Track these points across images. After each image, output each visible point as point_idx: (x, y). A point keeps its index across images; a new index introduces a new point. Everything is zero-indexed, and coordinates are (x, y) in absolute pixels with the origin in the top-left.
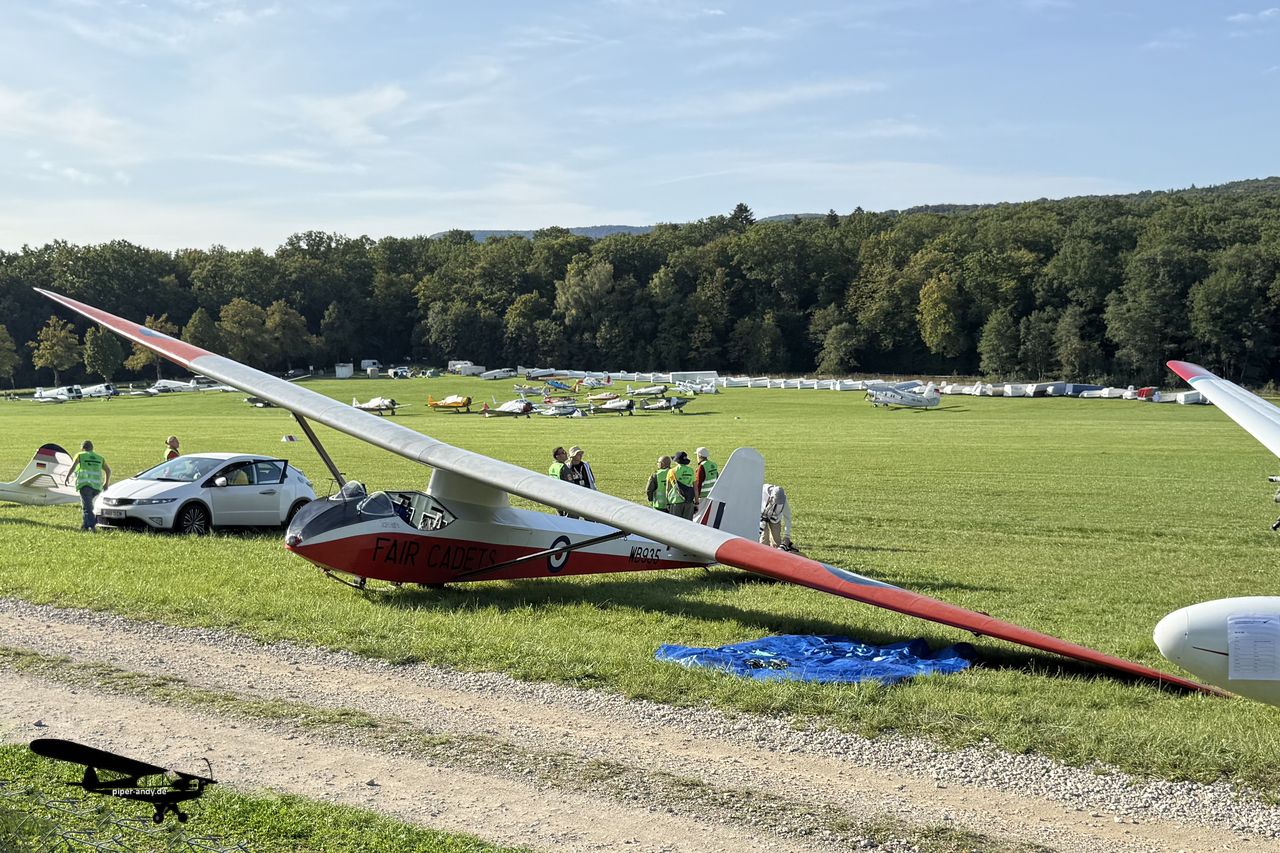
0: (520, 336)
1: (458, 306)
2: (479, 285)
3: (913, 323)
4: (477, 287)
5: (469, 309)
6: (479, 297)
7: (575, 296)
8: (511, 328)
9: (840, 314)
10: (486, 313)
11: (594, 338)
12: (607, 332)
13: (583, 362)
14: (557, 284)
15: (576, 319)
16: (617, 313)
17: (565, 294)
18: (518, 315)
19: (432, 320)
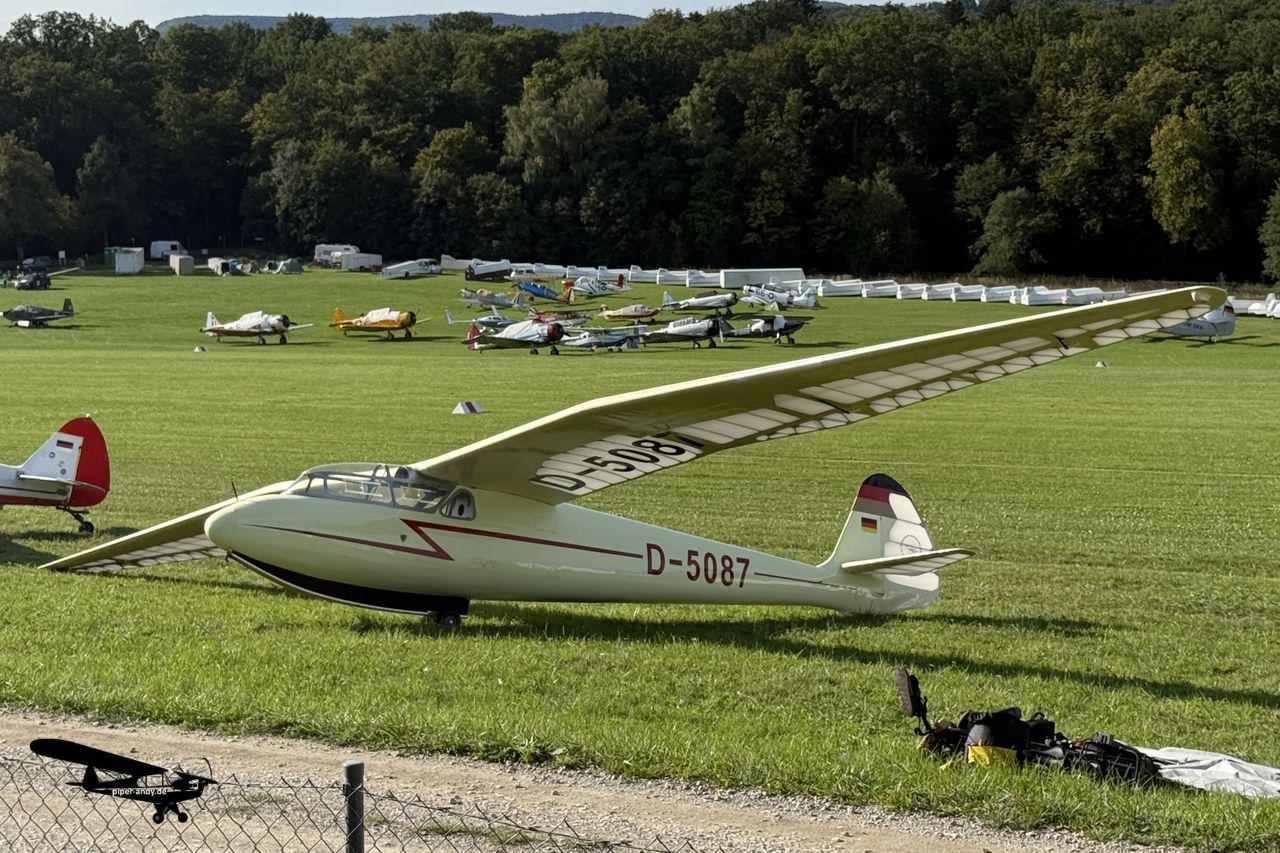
0: (442, 203)
1: (328, 149)
2: (363, 112)
3: (1138, 191)
4: (360, 116)
5: (348, 153)
6: (365, 132)
7: (542, 134)
8: (427, 187)
9: (1008, 173)
10: (380, 162)
11: (576, 206)
12: (601, 196)
13: (556, 249)
14: (508, 111)
15: (544, 173)
16: (616, 164)
17: (522, 129)
18: (439, 165)
19: (280, 170)
